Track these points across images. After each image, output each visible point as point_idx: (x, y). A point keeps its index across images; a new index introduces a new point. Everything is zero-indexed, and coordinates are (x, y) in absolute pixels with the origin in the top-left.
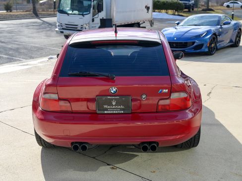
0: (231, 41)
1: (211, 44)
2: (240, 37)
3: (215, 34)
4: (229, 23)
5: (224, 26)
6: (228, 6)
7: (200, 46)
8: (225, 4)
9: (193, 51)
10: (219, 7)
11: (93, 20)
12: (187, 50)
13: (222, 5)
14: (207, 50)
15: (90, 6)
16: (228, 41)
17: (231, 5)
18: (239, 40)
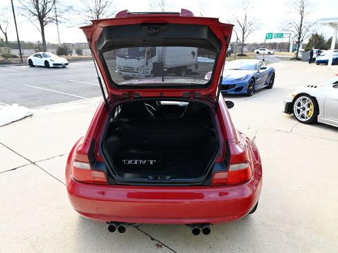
0: (266, 84)
1: (249, 86)
2: (273, 80)
3: (253, 77)
4: (265, 68)
5: (261, 71)
6: (258, 52)
7: (240, 89)
8: (256, 51)
9: (234, 93)
10: (251, 53)
11: (147, 64)
12: (229, 92)
13: (253, 51)
14: (246, 92)
15: (145, 51)
16: (264, 83)
17: (260, 52)
18: (273, 83)
